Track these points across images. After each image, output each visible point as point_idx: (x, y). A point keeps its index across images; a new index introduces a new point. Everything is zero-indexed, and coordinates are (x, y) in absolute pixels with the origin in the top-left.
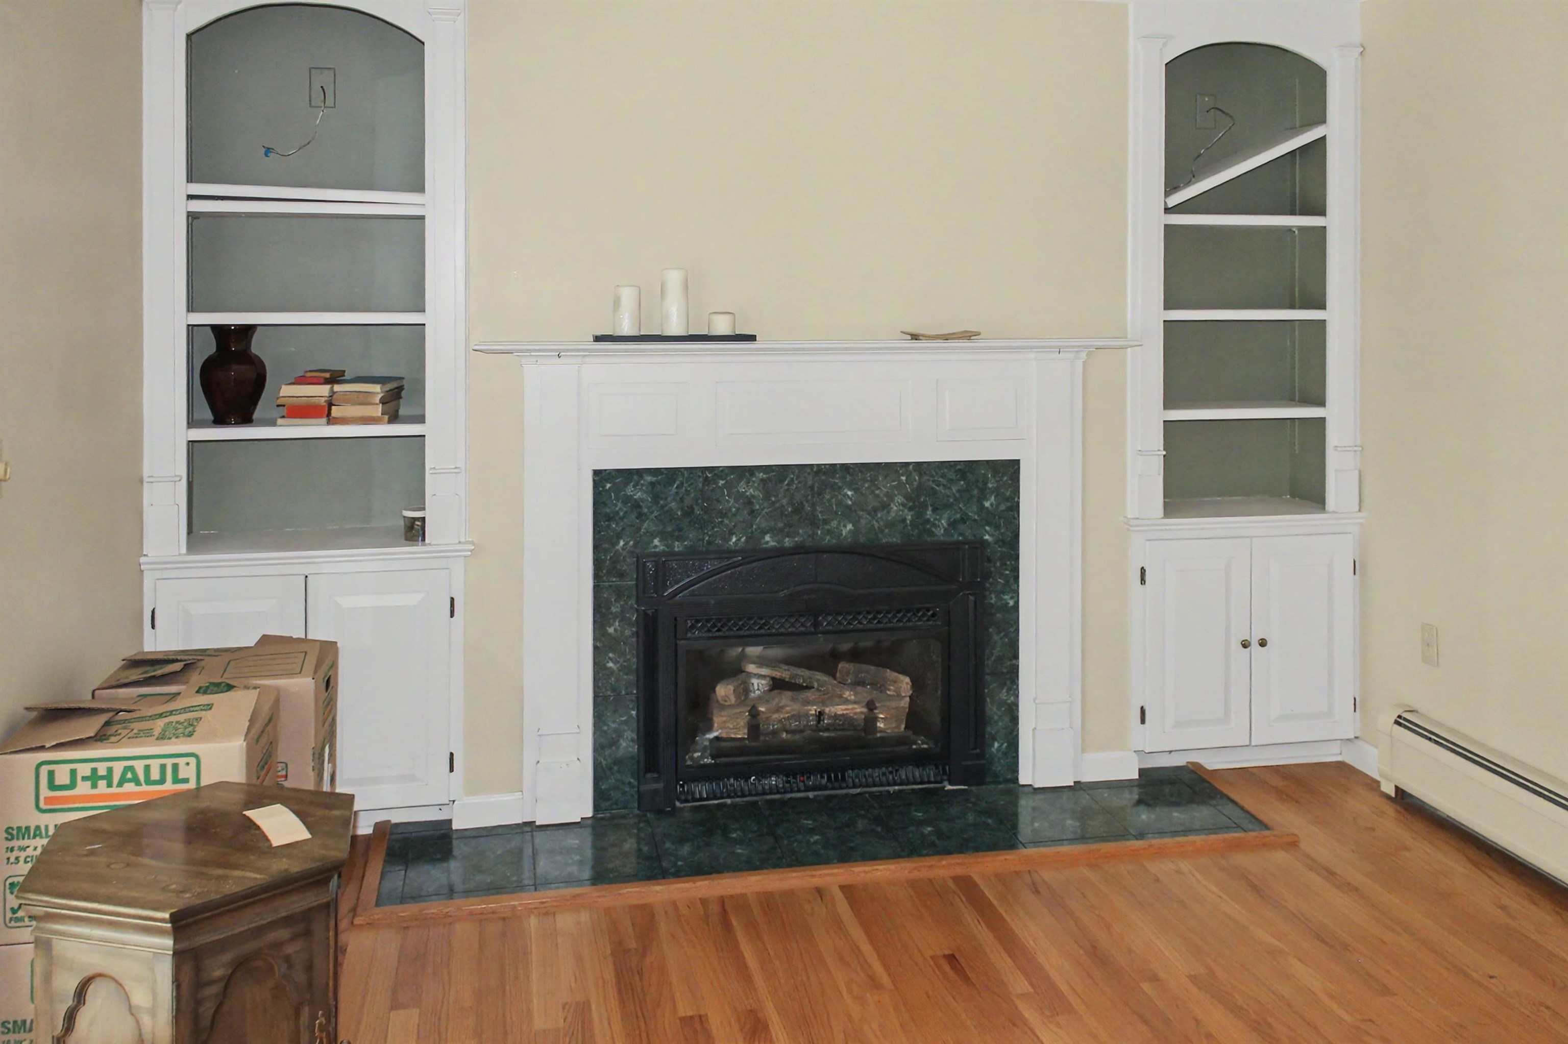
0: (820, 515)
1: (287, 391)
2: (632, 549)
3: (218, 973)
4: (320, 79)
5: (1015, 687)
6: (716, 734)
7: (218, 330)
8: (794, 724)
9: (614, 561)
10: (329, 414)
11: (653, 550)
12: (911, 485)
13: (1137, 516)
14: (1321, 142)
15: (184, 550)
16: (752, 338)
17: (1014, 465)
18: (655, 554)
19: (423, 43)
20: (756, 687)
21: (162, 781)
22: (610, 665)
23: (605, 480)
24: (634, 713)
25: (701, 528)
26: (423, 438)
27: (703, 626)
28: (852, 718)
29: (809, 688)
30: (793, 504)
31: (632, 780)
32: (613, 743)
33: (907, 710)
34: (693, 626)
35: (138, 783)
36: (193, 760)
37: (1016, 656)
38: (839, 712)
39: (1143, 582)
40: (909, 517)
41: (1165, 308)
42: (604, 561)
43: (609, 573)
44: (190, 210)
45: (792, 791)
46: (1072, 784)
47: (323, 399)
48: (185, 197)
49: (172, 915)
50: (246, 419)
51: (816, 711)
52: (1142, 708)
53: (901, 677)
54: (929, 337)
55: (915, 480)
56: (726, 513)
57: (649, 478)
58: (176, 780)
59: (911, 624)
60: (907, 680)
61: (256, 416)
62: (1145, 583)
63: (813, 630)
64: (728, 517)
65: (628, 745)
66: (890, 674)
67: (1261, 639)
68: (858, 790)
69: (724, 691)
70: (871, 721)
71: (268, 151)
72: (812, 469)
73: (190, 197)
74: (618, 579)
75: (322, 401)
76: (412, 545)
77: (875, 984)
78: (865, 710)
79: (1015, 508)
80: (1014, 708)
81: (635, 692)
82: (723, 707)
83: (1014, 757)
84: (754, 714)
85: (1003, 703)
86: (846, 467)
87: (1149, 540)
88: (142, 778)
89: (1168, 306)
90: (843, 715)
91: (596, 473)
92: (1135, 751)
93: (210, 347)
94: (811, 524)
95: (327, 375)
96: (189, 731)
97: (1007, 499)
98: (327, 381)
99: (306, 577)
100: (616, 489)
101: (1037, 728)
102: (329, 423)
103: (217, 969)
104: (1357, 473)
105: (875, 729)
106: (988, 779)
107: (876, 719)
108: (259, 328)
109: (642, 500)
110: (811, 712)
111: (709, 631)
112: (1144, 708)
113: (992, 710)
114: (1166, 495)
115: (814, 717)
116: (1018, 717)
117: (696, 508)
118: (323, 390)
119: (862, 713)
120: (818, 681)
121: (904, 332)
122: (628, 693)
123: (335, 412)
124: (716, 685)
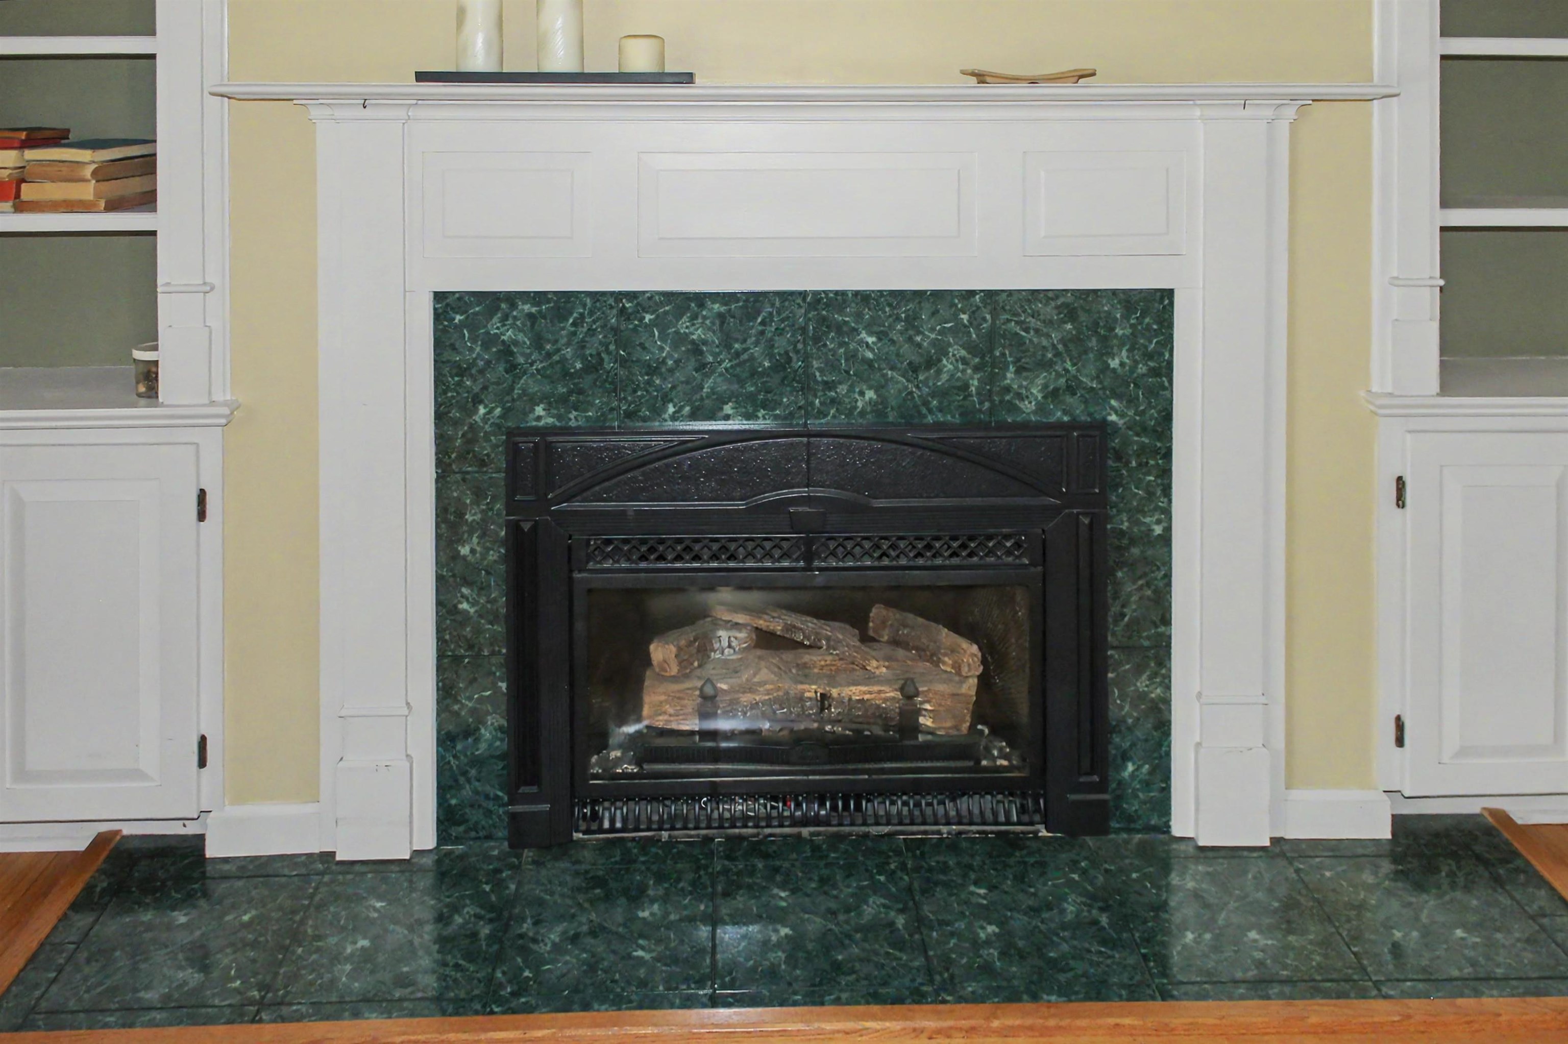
0: (817, 374)
2: (498, 421)
5: (1164, 671)
6: (645, 723)
9: (470, 439)
10: (18, 195)
11: (534, 423)
12: (978, 328)
13: (1390, 391)
16: (686, 78)
17: (1164, 298)
18: (536, 431)
20: (725, 643)
22: (464, 606)
23: (452, 309)
24: (503, 686)
25: (615, 391)
26: (151, 237)
27: (616, 551)
28: (878, 707)
30: (771, 356)
31: (500, 794)
32: (470, 732)
33: (975, 698)
34: (599, 551)
37: (1166, 621)
38: (858, 697)
39: (1400, 502)
41: (1443, 34)
42: (451, 439)
43: (462, 457)
45: (772, 825)
46: (1268, 844)
47: (8, 172)
51: (816, 692)
52: (1398, 718)
53: (965, 644)
54: (1007, 78)
55: (984, 319)
56: (656, 368)
57: (530, 309)
59: (975, 559)
60: (974, 647)
62: (1403, 507)
63: (803, 563)
64: (661, 374)
65: (493, 736)
66: (946, 636)
68: (886, 829)
69: (663, 651)
70: (909, 714)
72: (804, 299)
74: (476, 469)
75: (9, 175)
76: (139, 406)
78: (898, 695)
79: (1168, 369)
80: (1162, 706)
81: (504, 651)
82: (662, 678)
83: (1163, 789)
84: (710, 691)
85: (1142, 697)
86: (863, 297)
87: (1409, 432)
89: (1448, 30)
90: (861, 701)
91: (439, 296)
92: (1385, 790)
94: (802, 389)
97: (1149, 356)
98: (19, 144)
100: (472, 324)
101: (1204, 745)
102: (17, 209)
105: (916, 729)
106: (1114, 824)
107: (918, 712)
109: (517, 342)
110: (807, 695)
111: (626, 558)
112: (1403, 718)
113: (1122, 708)
114: (1444, 349)
115: (814, 702)
116: (1169, 722)
117: (606, 358)
118: (6, 160)
119: (895, 700)
121: (964, 73)
122: (493, 653)
123: (28, 192)
124: (649, 642)
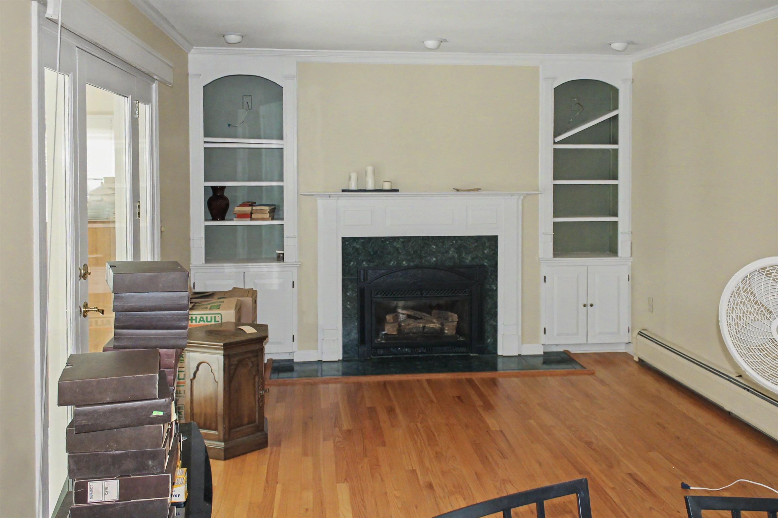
0: (423, 255)
1: (237, 209)
2: (356, 265)
3: (235, 362)
4: (247, 99)
5: (496, 319)
6: (385, 332)
7: (214, 188)
8: (415, 330)
9: (350, 270)
10: (251, 217)
11: (363, 266)
12: (457, 244)
13: (543, 257)
14: (616, 117)
15: (204, 262)
16: (397, 191)
17: (496, 238)
18: (364, 268)
19: (283, 88)
20: (401, 317)
21: (211, 321)
22: (348, 306)
23: (346, 241)
24: (356, 324)
25: (380, 258)
26: (283, 226)
27: (381, 293)
28: (436, 329)
29: (421, 318)
30: (413, 251)
31: (356, 347)
32: (349, 335)
33: (456, 327)
34: (377, 294)
35: (205, 322)
36: (220, 316)
37: (497, 308)
38: (431, 326)
40: (456, 256)
42: (346, 270)
43: (348, 274)
44: (205, 147)
45: (413, 354)
46: (518, 355)
48: (203, 142)
49: (223, 344)
50: (223, 219)
51: (423, 326)
52: (545, 328)
53: (453, 314)
54: (463, 190)
55: (459, 242)
56: (389, 253)
57: (362, 241)
58: (215, 321)
60: (456, 316)
61: (226, 218)
62: (546, 282)
63: (421, 296)
64: (390, 255)
65: (355, 335)
66: (450, 314)
67: (591, 304)
69: (389, 317)
70: (442, 330)
71: (229, 125)
72: (420, 238)
73: (205, 142)
74: (351, 276)
75: (249, 212)
76: (280, 262)
77: (432, 401)
78: (440, 326)
79: (496, 253)
80: (496, 327)
81: (357, 316)
82: (389, 323)
83: (496, 344)
84: (400, 326)
85: (491, 325)
86: (433, 237)
87: (548, 266)
88: (205, 321)
89: (555, 179)
90: (432, 328)
91: (343, 238)
92: (542, 344)
93: (211, 194)
94: (420, 258)
95: (250, 203)
96: (218, 307)
97: (493, 250)
98: (250, 206)
99: (244, 273)
100: (350, 244)
101: (505, 334)
102: (251, 220)
103: (235, 361)
104: (630, 242)
105: (444, 333)
106: (486, 352)
107: (444, 329)
108: (227, 187)
109: (359, 248)
110: (421, 326)
111: (383, 295)
113: (488, 327)
115: (422, 328)
116: (497, 330)
117: (378, 251)
118: (248, 209)
119: (439, 327)
120: (424, 316)
121: (454, 189)
122: (354, 317)
123: (253, 216)
124: (386, 316)
